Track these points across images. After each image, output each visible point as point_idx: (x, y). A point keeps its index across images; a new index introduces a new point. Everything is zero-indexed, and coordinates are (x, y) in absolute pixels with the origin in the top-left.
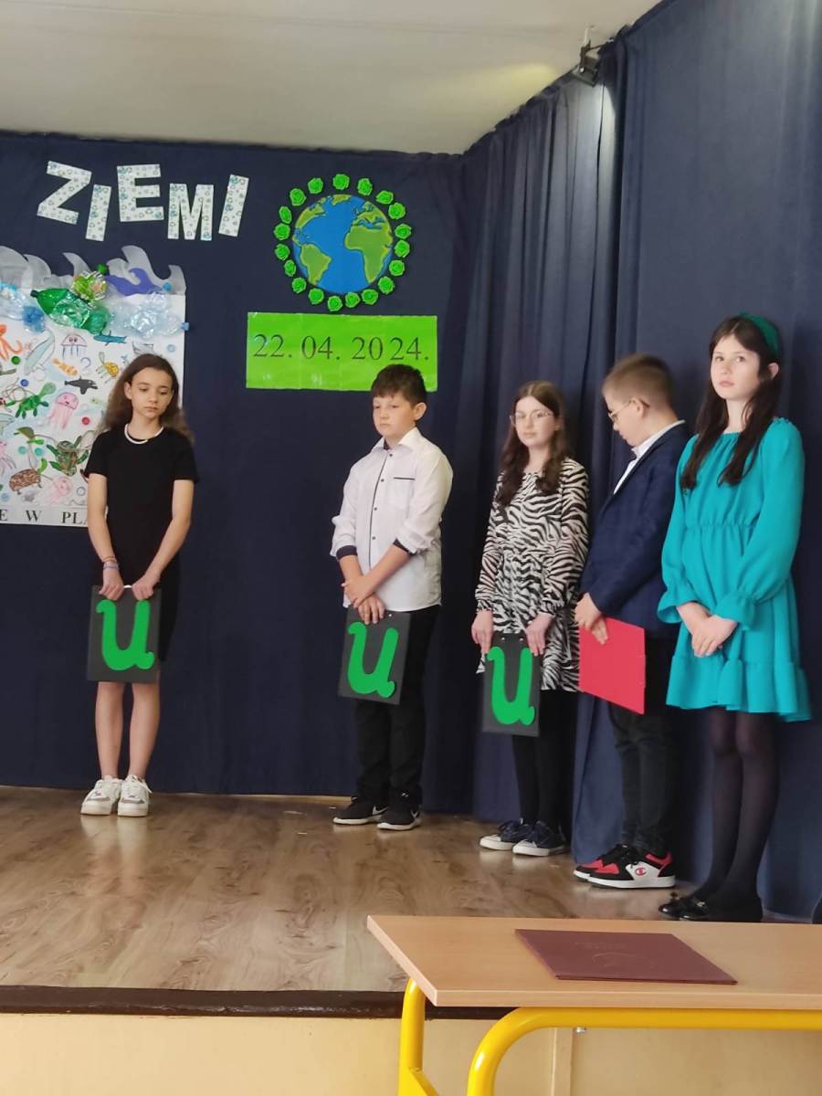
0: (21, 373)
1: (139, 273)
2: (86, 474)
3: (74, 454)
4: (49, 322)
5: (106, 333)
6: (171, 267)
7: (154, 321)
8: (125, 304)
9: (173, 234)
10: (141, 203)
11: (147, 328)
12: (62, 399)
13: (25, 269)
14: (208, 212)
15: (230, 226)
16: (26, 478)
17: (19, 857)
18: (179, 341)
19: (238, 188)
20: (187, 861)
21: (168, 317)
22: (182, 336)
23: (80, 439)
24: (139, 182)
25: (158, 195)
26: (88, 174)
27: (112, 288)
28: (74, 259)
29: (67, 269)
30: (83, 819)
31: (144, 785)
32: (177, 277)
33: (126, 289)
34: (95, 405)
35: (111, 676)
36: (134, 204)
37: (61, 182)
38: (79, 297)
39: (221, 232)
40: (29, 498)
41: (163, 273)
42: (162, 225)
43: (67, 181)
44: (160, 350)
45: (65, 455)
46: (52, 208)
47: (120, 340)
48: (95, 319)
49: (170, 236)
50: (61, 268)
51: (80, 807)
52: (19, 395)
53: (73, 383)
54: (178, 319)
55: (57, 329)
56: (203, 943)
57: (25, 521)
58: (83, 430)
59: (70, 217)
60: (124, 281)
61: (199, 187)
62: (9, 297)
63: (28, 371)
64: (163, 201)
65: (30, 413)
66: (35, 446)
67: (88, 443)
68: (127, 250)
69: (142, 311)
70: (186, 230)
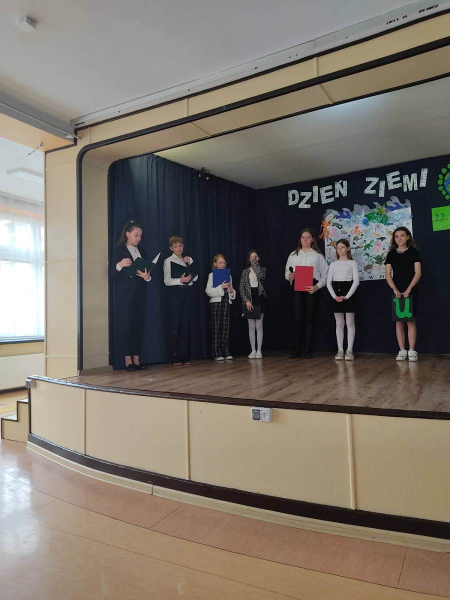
0: (364, 239)
1: (396, 203)
2: (385, 264)
3: (381, 259)
4: (370, 223)
5: (387, 223)
6: (406, 200)
7: (402, 217)
8: (392, 213)
9: (405, 190)
10: (394, 183)
11: (400, 219)
12: (376, 244)
13: (362, 209)
14: (416, 181)
15: (423, 184)
16: (368, 267)
17: (381, 373)
18: (410, 221)
19: (424, 173)
20: (432, 374)
21: (406, 215)
22: (411, 219)
23: (383, 254)
24: (393, 177)
25: (399, 180)
26: (378, 178)
27: (388, 210)
28: (376, 203)
29: (375, 207)
30: (397, 362)
31: (415, 352)
32: (408, 202)
33: (392, 209)
34: (387, 244)
35: (400, 320)
36: (392, 184)
37: (370, 182)
38: (378, 214)
39: (421, 186)
40: (369, 273)
41: (403, 202)
42: (402, 188)
43: (372, 182)
44: (404, 225)
45: (379, 260)
46: (368, 191)
47: (392, 224)
48: (384, 219)
49: (405, 191)
50: (372, 207)
51: (396, 358)
52: (364, 245)
53: (379, 239)
54: (409, 214)
55: (373, 224)
56: (443, 398)
57: (369, 279)
58: (383, 251)
59: (374, 192)
60: (392, 206)
61: (412, 175)
62: (358, 218)
63: (366, 237)
64: (401, 181)
65: (367, 249)
66: (370, 258)
67: (385, 255)
68: (391, 198)
69: (398, 215)
70: (409, 188)
